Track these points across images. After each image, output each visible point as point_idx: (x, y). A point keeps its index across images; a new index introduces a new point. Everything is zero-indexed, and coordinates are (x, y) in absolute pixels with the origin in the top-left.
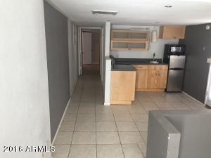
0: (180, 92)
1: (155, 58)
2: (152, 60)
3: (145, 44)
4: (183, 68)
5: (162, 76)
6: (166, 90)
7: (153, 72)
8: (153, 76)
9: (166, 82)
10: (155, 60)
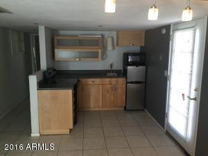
0: (142, 110)
1: (113, 69)
2: (109, 71)
3: (98, 52)
4: (144, 81)
5: (120, 91)
6: (125, 107)
7: (109, 86)
8: (108, 92)
9: (124, 97)
10: (113, 71)
